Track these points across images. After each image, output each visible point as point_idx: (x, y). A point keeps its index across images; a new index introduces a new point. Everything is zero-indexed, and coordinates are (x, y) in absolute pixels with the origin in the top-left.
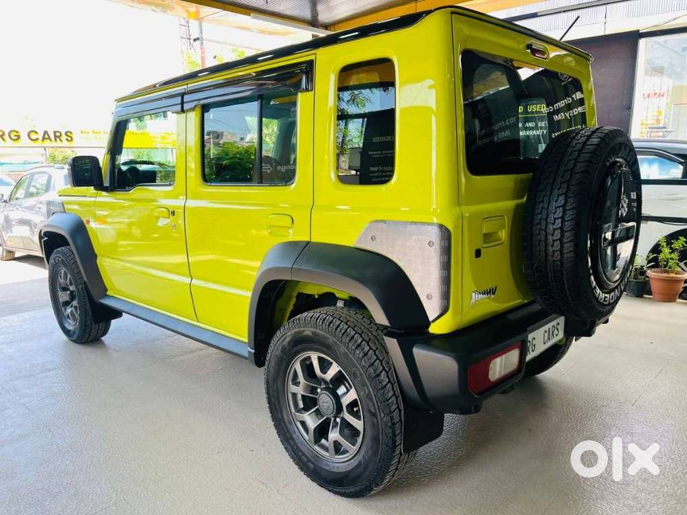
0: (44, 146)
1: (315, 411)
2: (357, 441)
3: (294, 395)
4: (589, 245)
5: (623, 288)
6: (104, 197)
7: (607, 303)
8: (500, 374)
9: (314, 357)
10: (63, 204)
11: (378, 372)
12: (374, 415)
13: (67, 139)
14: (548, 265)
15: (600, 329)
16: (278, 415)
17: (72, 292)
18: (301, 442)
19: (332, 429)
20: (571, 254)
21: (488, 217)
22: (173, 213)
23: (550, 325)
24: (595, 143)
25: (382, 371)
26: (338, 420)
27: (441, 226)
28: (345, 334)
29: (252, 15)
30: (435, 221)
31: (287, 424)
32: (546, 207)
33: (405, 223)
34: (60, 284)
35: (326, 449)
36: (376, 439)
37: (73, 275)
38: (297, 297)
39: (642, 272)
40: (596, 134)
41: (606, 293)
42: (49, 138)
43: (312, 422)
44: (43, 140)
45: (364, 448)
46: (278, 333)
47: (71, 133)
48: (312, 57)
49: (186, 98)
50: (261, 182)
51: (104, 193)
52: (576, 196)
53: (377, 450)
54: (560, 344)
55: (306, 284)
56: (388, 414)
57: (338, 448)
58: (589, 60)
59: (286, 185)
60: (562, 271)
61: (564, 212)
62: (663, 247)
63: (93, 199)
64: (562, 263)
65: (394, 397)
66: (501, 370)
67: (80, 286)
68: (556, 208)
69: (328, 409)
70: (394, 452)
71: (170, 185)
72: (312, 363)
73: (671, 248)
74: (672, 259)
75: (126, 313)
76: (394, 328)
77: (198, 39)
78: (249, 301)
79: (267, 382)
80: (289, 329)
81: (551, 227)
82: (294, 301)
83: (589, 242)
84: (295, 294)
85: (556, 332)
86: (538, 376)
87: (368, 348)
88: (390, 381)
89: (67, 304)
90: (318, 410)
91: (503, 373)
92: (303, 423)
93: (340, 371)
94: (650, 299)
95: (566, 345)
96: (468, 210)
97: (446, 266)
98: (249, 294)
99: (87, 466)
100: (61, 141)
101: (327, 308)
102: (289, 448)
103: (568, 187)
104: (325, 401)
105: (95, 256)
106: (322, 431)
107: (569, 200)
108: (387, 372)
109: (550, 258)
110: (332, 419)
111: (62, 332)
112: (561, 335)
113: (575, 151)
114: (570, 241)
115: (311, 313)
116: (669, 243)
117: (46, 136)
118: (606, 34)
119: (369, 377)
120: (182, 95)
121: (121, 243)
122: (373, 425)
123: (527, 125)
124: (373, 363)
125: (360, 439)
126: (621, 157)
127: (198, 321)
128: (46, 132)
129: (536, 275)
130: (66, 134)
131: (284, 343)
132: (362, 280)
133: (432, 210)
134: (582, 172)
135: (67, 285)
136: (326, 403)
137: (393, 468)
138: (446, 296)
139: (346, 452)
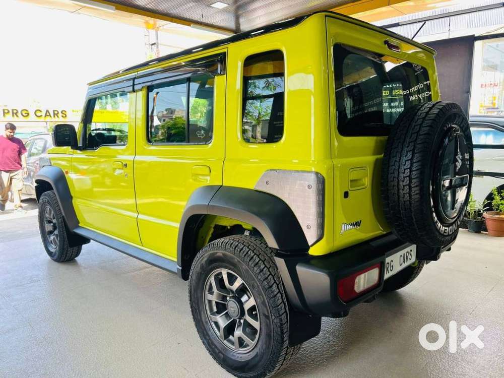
0: (46, 121)
1: (224, 314)
2: (255, 337)
3: (210, 302)
4: (431, 189)
5: (459, 223)
6: (79, 154)
7: (447, 234)
8: (364, 287)
9: (225, 273)
10: (50, 159)
11: (271, 284)
12: (267, 317)
13: (62, 116)
14: (400, 204)
15: (444, 255)
16: (197, 316)
17: (54, 224)
18: (215, 338)
19: (237, 327)
20: (418, 196)
21: (354, 168)
22: (126, 165)
23: (404, 251)
24: (435, 112)
25: (274, 284)
26: (242, 321)
27: (317, 174)
28: (247, 255)
29: (192, 25)
30: (313, 170)
31: (204, 323)
32: (398, 160)
33: (291, 171)
34: (46, 218)
35: (233, 343)
36: (269, 335)
37: (55, 211)
38: (214, 228)
39: (478, 213)
40: (436, 106)
41: (445, 226)
42: (50, 115)
43: (223, 322)
44: (45, 117)
45: (260, 343)
46: (198, 255)
47: (66, 112)
48: (225, 50)
49: (136, 81)
50: (189, 142)
51: (78, 152)
52: (420, 152)
53: (270, 343)
54: (413, 266)
55: (221, 218)
56: (277, 317)
57: (241, 343)
58: (433, 54)
59: (206, 144)
60: (410, 209)
61: (412, 164)
62: (495, 195)
63: (70, 156)
64: (410, 203)
65: (282, 304)
66: (364, 284)
67: (60, 220)
68: (406, 161)
69: (234, 313)
70: (282, 346)
71: (124, 145)
72: (222, 278)
73: (501, 196)
74: (502, 204)
75: (93, 240)
76: (282, 251)
77: (155, 44)
78: (178, 230)
79: (190, 292)
80: (206, 251)
81: (402, 175)
82: (212, 231)
83: (431, 187)
84: (213, 226)
85: (409, 257)
86: (397, 290)
87: (264, 266)
88: (279, 292)
89: (51, 233)
90: (227, 313)
91: (366, 286)
92: (216, 323)
93: (243, 283)
94: (486, 234)
95: (419, 268)
96: (338, 162)
97: (322, 204)
98: (177, 225)
99: (55, 353)
100: (58, 117)
101: (234, 235)
102: (205, 342)
103: (414, 146)
104: (232, 306)
105: (71, 198)
106: (230, 330)
107: (416, 155)
108: (278, 285)
109: (401, 199)
110: (238, 320)
111: (47, 253)
112: (414, 259)
113: (420, 119)
114: (416, 186)
115: (222, 240)
116: (499, 193)
117: (47, 114)
118: (450, 38)
119: (264, 288)
120: (134, 79)
121: (95, 189)
122: (267, 325)
123: (392, 104)
124: (267, 278)
125: (257, 336)
126: (456, 124)
127: (142, 246)
128: (47, 111)
129: (392, 212)
130: (62, 112)
131: (202, 262)
132: (259, 214)
133: (311, 161)
134: (425, 134)
135: (51, 219)
136: (233, 308)
137: (281, 359)
138: (321, 226)
139: (247, 346)
